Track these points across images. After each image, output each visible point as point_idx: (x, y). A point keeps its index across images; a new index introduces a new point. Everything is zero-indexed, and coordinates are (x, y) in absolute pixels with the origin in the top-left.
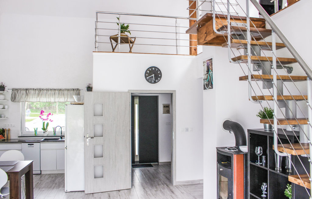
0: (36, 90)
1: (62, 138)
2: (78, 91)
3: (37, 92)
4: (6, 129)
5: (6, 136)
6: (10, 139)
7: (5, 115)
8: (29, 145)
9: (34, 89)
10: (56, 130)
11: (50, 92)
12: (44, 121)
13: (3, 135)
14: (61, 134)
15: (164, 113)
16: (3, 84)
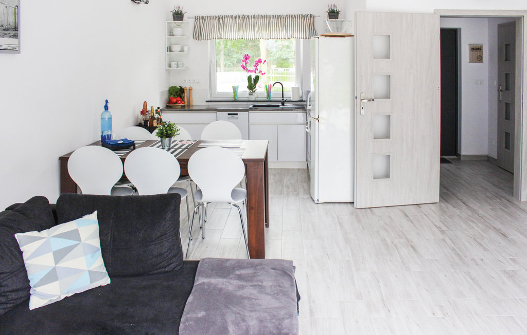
0: (235, 17)
1: (283, 104)
2: (312, 19)
3: (238, 21)
4: (185, 87)
5: (186, 99)
6: (192, 105)
7: (183, 64)
8: (231, 116)
9: (232, 16)
10: (272, 91)
11: (260, 21)
12: (249, 74)
13: (181, 97)
14: (283, 97)
15: (471, 61)
16: (181, 9)
